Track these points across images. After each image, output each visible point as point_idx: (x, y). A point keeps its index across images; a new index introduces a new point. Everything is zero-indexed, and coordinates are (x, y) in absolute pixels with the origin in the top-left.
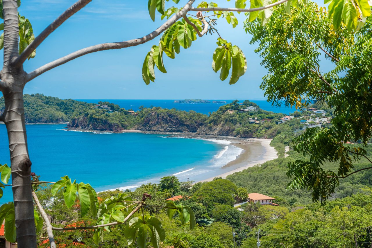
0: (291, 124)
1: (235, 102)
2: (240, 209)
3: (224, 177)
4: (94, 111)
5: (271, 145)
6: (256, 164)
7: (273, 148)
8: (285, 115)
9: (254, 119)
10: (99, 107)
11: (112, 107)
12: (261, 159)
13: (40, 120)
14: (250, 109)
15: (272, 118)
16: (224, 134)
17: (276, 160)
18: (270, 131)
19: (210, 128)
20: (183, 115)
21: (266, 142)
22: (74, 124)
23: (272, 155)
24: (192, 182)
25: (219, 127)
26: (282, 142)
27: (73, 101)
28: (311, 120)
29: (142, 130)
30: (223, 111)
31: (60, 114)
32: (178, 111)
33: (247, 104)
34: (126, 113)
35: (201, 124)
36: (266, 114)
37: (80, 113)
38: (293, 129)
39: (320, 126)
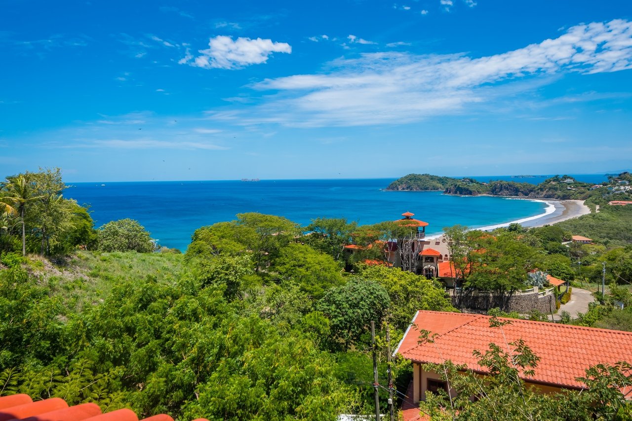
0: (600, 190)
1: (557, 176)
2: (567, 246)
3: (551, 224)
4: (460, 183)
5: (584, 204)
6: (574, 217)
7: (586, 206)
8: (595, 185)
9: (570, 187)
10: (463, 181)
11: (472, 181)
12: (578, 213)
13: (427, 189)
14: (568, 181)
15: (585, 186)
16: (548, 197)
17: (590, 215)
18: (583, 195)
19: (538, 193)
20: (519, 185)
21: (581, 203)
22: (448, 191)
23: (586, 211)
24: (529, 227)
25: (544, 193)
26: (593, 202)
27: (447, 178)
28: (617, 188)
29: (491, 194)
30: (548, 182)
31: (440, 185)
32: (516, 183)
33: (565, 177)
34: (481, 184)
35: (532, 191)
36: (580, 183)
37: (452, 185)
38: (602, 193)
39: (624, 191)
